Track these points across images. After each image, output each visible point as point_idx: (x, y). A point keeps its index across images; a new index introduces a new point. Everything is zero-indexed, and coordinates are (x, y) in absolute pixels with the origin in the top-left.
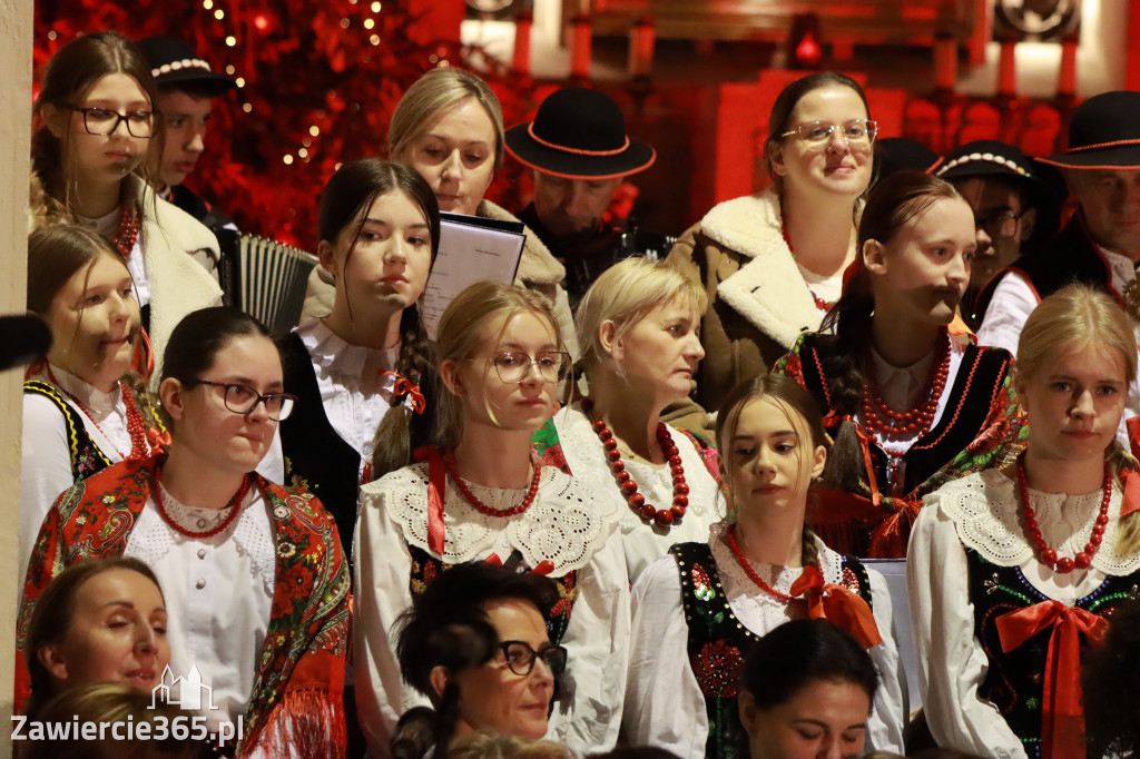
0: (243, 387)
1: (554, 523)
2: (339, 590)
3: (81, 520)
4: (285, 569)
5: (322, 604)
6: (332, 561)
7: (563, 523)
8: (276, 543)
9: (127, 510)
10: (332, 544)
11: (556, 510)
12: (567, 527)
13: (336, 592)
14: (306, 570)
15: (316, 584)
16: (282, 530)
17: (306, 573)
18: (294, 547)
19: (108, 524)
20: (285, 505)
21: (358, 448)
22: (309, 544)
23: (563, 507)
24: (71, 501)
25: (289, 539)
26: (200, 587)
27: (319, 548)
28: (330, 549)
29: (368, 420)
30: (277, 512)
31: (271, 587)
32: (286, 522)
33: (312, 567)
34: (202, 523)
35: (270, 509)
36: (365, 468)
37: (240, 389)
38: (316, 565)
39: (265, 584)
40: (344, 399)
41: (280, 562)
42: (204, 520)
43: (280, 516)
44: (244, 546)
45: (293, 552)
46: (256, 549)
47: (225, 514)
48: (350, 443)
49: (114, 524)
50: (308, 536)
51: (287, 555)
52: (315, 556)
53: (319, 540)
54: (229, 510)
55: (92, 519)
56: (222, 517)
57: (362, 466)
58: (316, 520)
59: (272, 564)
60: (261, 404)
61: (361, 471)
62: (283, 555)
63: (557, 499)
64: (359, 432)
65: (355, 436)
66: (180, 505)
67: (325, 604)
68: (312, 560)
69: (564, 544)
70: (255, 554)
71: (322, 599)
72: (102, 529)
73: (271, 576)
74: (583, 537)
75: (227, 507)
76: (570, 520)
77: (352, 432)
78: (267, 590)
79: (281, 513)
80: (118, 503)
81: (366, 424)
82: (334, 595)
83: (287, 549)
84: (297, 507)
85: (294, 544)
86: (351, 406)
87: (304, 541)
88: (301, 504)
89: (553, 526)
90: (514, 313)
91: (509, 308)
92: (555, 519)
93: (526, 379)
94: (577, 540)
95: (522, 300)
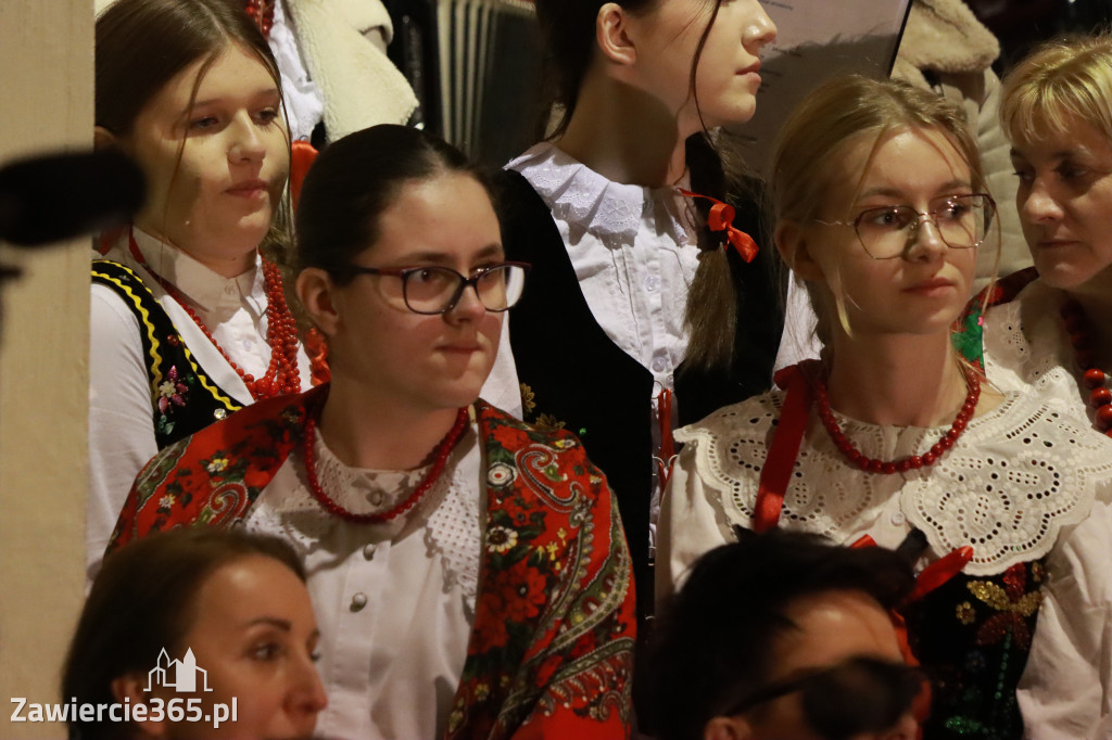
0: (437, 268)
1: (992, 483)
2: (598, 604)
3: (168, 501)
4: (497, 574)
5: (563, 629)
6: (587, 555)
7: (1008, 484)
8: (486, 527)
9: (241, 483)
11: (997, 461)
12: (1016, 491)
13: (593, 607)
14: (534, 571)
15: (555, 594)
16: (497, 507)
17: (536, 579)
18: (514, 534)
19: (208, 506)
20: (511, 462)
21: (645, 361)
22: (544, 528)
23: (1009, 455)
24: (159, 470)
25: (507, 522)
26: (357, 607)
27: (562, 535)
28: (584, 536)
29: (657, 311)
30: (492, 473)
31: (472, 602)
32: (506, 491)
33: (545, 566)
34: (377, 497)
35: (486, 467)
36: (660, 397)
37: (428, 275)
38: (553, 563)
39: (464, 599)
40: (612, 278)
41: (488, 560)
42: (381, 492)
43: (497, 481)
45: (512, 542)
46: (451, 540)
47: (414, 478)
48: (631, 353)
49: (216, 506)
50: (543, 515)
51: (501, 549)
52: (553, 548)
53: (564, 521)
54: (423, 471)
55: (184, 498)
56: (411, 483)
57: (656, 392)
58: (562, 488)
59: (475, 564)
60: (469, 290)
61: (656, 402)
62: (492, 549)
63: (1004, 444)
64: (643, 334)
65: (639, 341)
66: (342, 467)
67: (569, 627)
68: (547, 554)
69: (1006, 518)
70: (447, 548)
71: (566, 620)
72: (197, 515)
73: (472, 584)
74: (1044, 507)
76: (1023, 478)
77: (633, 333)
78: (466, 608)
79: (498, 476)
80: (229, 471)
81: (654, 318)
82: (588, 612)
83: (503, 538)
84: (535, 464)
85: (514, 529)
86: (625, 288)
87: (534, 524)
88: (543, 459)
89: (989, 488)
90: (886, 136)
91: (877, 128)
92: (994, 476)
93: (913, 249)
94: (1032, 512)
95: (900, 109)
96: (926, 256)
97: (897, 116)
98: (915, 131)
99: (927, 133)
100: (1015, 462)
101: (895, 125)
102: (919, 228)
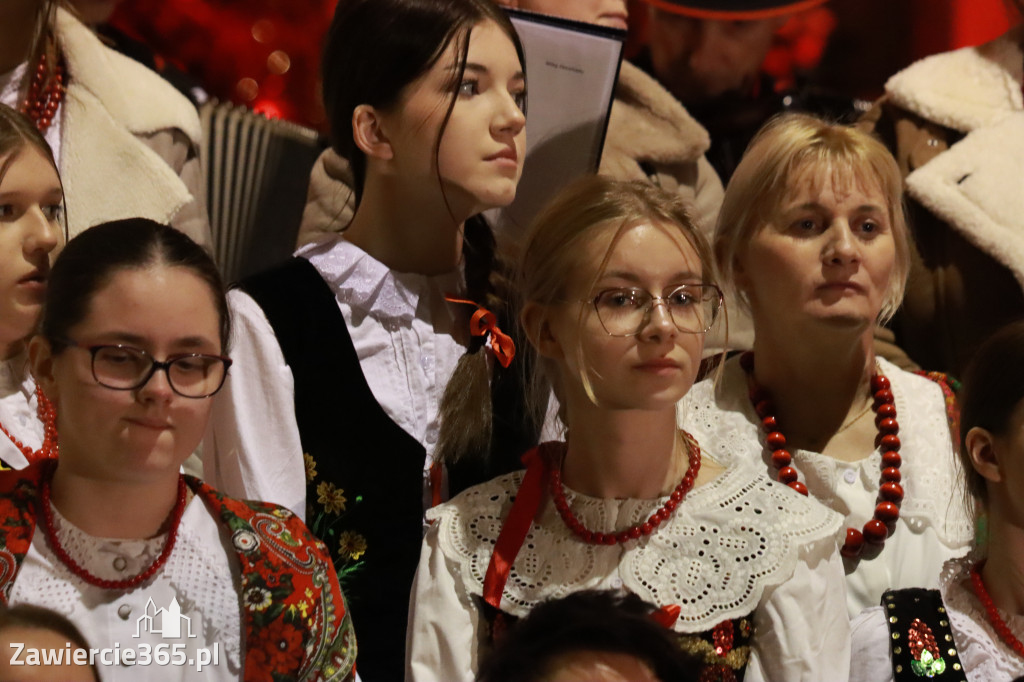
1: (704, 548)
2: (343, 658)
4: (257, 629)
5: (320, 680)
6: (332, 613)
7: (719, 549)
8: (241, 589)
9: (5, 550)
10: (328, 588)
11: (710, 528)
12: (726, 555)
13: (339, 661)
14: (290, 628)
15: (309, 649)
16: (249, 570)
17: (292, 632)
18: (268, 595)
20: (250, 530)
21: (419, 433)
22: (292, 588)
23: (721, 523)
25: (260, 582)
27: (309, 594)
28: (326, 595)
29: (431, 389)
30: (237, 540)
31: (236, 658)
32: (254, 556)
33: (300, 624)
34: (121, 564)
35: (227, 536)
36: (432, 468)
38: (306, 621)
39: (227, 654)
40: (390, 358)
41: (247, 619)
42: (125, 558)
43: (245, 547)
44: (189, 597)
45: (268, 602)
46: (207, 601)
48: (406, 426)
50: (290, 577)
51: (259, 608)
52: (303, 607)
53: (309, 582)
54: (162, 539)
57: (428, 464)
58: (299, 551)
59: (236, 622)
62: (251, 608)
63: (718, 512)
65: (414, 415)
66: (85, 536)
68: (299, 612)
69: (716, 580)
70: (207, 608)
71: (322, 674)
73: (234, 640)
74: (750, 569)
75: (159, 534)
76: (733, 544)
77: (409, 408)
78: (230, 664)
79: (245, 542)
81: (428, 394)
82: (337, 666)
83: (259, 599)
84: (269, 531)
85: (268, 589)
86: (402, 367)
87: (285, 585)
88: (274, 526)
89: (701, 553)
90: (627, 226)
91: (619, 219)
92: (706, 542)
93: (647, 329)
94: (740, 573)
95: (642, 205)
96: (657, 337)
97: (638, 211)
98: (655, 224)
99: (665, 226)
100: (726, 528)
101: (636, 217)
102: (652, 309)
